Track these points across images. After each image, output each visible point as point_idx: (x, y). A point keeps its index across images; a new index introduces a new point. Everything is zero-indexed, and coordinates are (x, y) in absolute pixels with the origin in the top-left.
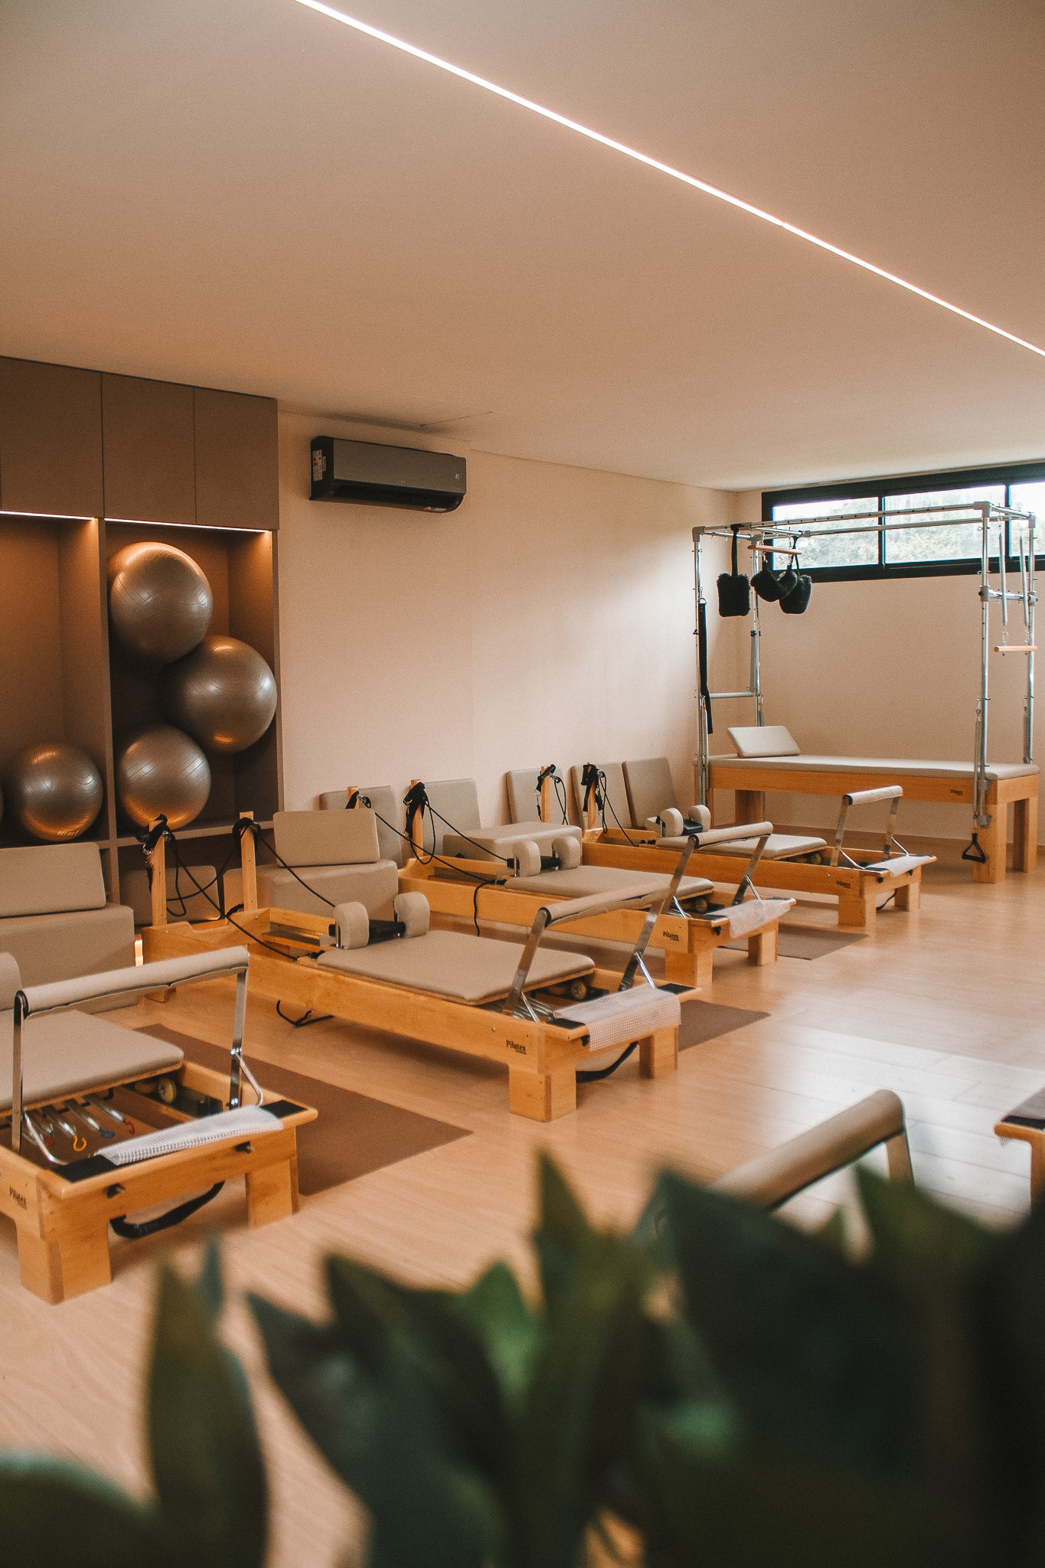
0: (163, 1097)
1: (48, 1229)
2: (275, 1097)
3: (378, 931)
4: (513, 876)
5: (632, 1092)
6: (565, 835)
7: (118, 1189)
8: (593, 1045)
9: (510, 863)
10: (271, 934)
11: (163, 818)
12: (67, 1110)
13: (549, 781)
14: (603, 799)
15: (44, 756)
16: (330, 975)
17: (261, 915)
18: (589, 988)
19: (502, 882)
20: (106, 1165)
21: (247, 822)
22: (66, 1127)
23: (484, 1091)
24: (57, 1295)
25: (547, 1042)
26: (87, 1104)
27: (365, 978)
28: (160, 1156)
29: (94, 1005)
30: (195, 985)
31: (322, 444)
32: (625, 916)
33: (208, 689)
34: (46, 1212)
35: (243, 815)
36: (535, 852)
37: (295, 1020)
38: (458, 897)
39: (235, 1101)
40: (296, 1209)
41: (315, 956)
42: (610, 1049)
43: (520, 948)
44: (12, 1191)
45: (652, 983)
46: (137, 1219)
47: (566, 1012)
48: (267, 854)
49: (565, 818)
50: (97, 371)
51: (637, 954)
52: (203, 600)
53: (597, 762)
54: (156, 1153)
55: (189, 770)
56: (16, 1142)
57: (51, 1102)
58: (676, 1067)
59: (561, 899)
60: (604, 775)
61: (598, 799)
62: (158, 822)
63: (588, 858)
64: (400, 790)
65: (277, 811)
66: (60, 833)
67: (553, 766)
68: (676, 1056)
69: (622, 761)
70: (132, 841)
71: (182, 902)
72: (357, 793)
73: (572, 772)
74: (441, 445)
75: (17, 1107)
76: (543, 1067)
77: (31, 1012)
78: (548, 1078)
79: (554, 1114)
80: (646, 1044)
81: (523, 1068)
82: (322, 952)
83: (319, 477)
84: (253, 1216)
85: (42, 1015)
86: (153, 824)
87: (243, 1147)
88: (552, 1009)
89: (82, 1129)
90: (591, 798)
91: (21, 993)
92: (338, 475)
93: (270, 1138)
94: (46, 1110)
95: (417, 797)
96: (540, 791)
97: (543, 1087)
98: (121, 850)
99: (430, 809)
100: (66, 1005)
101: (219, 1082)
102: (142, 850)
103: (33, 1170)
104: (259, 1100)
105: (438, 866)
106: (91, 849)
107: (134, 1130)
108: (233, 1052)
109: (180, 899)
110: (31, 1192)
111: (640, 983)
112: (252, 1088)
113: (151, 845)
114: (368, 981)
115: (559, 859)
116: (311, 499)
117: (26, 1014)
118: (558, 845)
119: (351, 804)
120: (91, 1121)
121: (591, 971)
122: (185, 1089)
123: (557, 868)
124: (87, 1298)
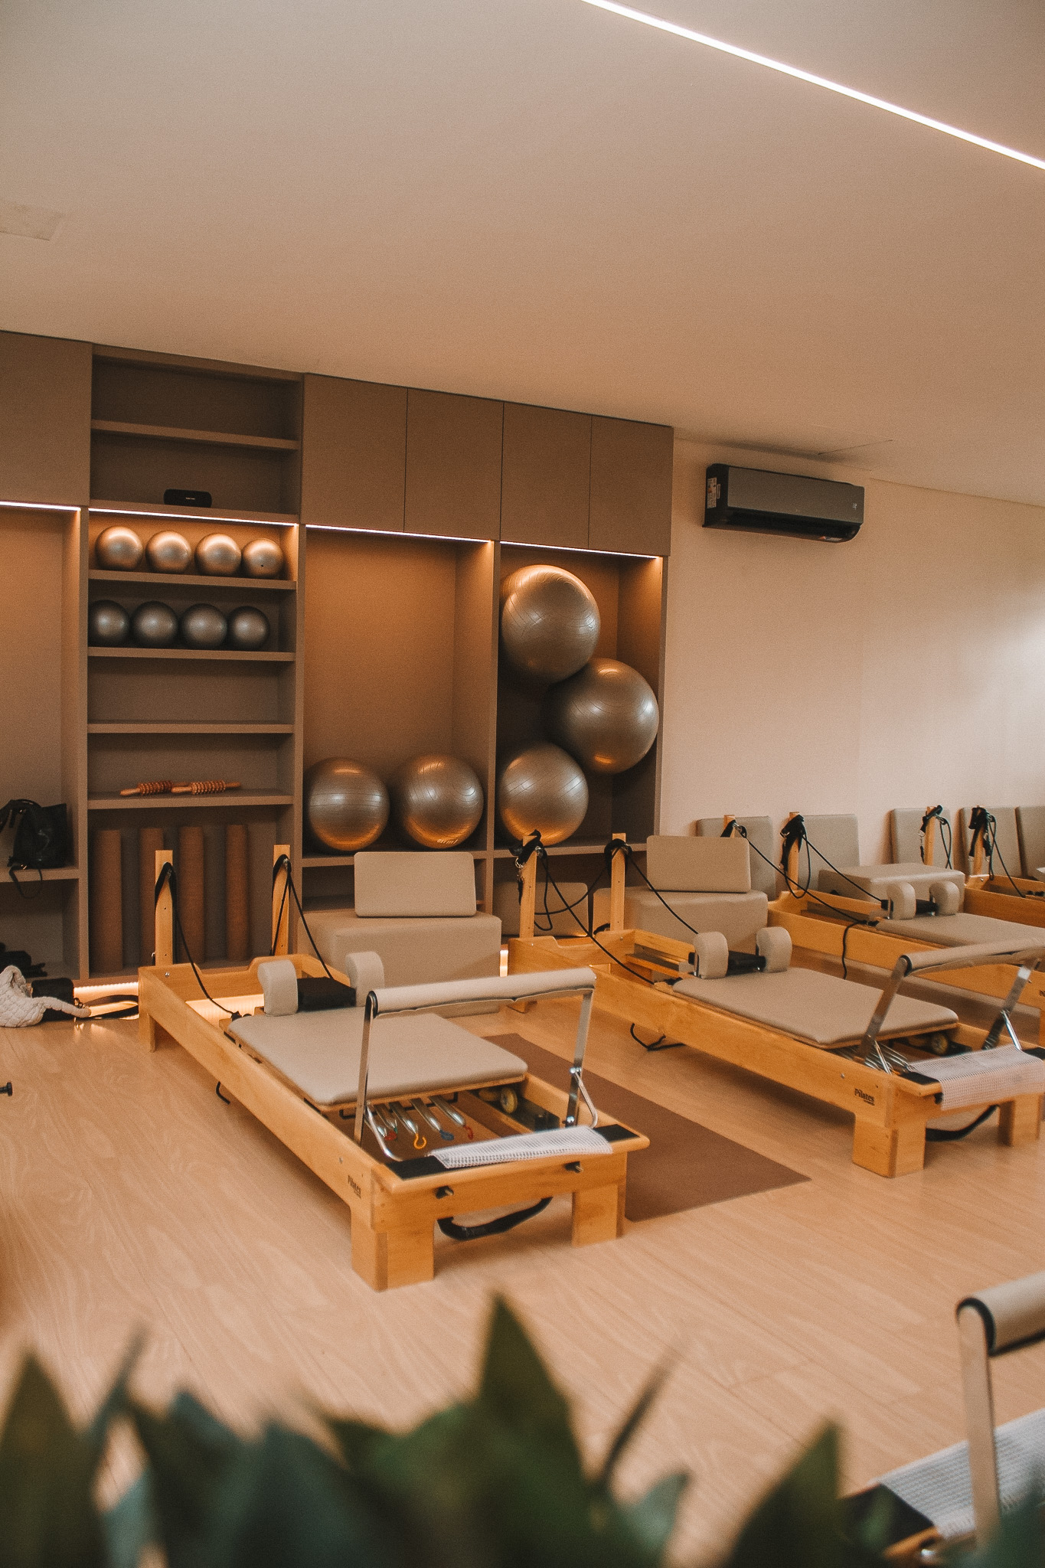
0: (504, 1106)
1: (378, 1220)
2: (610, 1120)
3: (737, 963)
4: (886, 918)
5: (988, 1159)
6: (945, 879)
7: (447, 1192)
8: (945, 1105)
9: (884, 904)
10: (637, 955)
11: (537, 834)
12: (412, 1108)
13: (935, 823)
14: (991, 844)
15: (430, 766)
16: (684, 1003)
17: (628, 935)
18: (950, 1043)
19: (873, 924)
20: (436, 1167)
21: (619, 844)
22: (410, 1124)
23: (827, 1137)
24: (382, 1283)
25: (897, 1095)
26: (433, 1105)
27: (718, 1009)
28: (489, 1164)
29: (448, 1010)
30: (557, 1000)
31: (718, 472)
32: (999, 969)
33: (590, 710)
34: (377, 1203)
35: (615, 836)
36: (910, 894)
37: (647, 1043)
38: (826, 935)
39: (571, 1119)
40: (620, 1233)
41: (671, 982)
42: (968, 1109)
43: (878, 993)
44: (350, 1179)
45: (1018, 1047)
46: (466, 1222)
47: (920, 1067)
48: (637, 875)
49: (948, 862)
50: (499, 401)
51: (1004, 1013)
52: (590, 623)
53: (989, 805)
54: (485, 1162)
55: (568, 788)
56: (358, 1133)
57: (396, 1099)
58: (1037, 1137)
59: (934, 946)
60: (994, 820)
61: (986, 844)
62: (533, 837)
63: (969, 905)
64: (778, 821)
65: (652, 833)
66: (441, 840)
67: (939, 807)
68: (1038, 1124)
69: (1015, 806)
70: (506, 853)
71: (549, 917)
72: (734, 821)
73: (961, 814)
74: (841, 474)
75: (361, 1101)
76: (891, 1121)
77: (381, 1012)
78: (895, 1133)
79: (898, 1171)
80: (1007, 1109)
81: (870, 1119)
82: (680, 979)
83: (712, 504)
84: (576, 1236)
85: (392, 1016)
86: (527, 839)
87: (572, 1166)
88: (910, 1061)
89: (424, 1128)
90: (979, 843)
91: (372, 993)
92: (732, 502)
93: (598, 1160)
94: (390, 1107)
95: (794, 830)
96: (924, 832)
97: (888, 1142)
98: (497, 861)
99: (807, 842)
100: (414, 1009)
101: (556, 1099)
102: (514, 863)
103: (369, 1162)
104: (594, 1120)
105: (811, 901)
106: (467, 858)
107: (472, 1135)
108: (573, 1071)
109: (548, 913)
110: (365, 1182)
111: (1005, 1043)
112: (587, 1107)
113: (524, 859)
114: (722, 1013)
115: (935, 904)
116: (703, 526)
117: (376, 1013)
118: (937, 890)
119: (727, 833)
120: (433, 1122)
121: (953, 1026)
122: (526, 1101)
123: (933, 914)
124: (408, 1290)
